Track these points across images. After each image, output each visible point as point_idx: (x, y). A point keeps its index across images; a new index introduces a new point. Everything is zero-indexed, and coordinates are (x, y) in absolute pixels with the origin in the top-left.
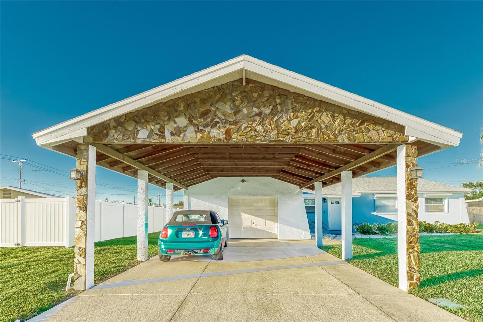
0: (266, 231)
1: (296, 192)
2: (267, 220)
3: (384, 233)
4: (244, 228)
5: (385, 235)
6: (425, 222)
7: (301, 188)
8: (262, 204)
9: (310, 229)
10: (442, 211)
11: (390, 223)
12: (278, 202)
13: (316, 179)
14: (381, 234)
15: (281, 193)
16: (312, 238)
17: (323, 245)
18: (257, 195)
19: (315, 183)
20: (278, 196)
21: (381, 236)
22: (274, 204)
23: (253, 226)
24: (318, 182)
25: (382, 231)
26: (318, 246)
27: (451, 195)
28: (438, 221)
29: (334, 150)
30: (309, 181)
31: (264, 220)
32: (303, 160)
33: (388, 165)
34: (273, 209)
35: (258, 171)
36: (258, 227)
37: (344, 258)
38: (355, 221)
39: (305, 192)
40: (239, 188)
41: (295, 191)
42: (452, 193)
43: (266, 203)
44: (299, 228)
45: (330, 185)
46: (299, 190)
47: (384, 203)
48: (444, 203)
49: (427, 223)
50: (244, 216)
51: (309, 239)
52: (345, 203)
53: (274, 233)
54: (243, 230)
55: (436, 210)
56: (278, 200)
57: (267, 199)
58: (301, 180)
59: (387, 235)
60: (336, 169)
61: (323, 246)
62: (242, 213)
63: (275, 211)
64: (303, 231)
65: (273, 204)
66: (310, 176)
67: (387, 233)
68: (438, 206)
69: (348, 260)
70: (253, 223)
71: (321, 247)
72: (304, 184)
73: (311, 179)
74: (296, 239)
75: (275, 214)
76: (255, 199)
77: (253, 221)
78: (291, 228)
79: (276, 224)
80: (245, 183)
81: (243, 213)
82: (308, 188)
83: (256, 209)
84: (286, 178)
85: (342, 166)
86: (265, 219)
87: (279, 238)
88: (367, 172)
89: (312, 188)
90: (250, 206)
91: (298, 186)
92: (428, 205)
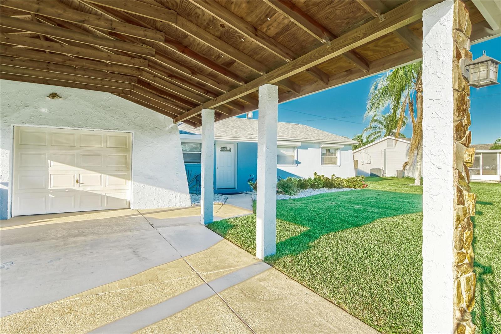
0: (107, 196)
1: (167, 129)
2: (108, 174)
3: (287, 192)
4: (54, 192)
5: (288, 194)
6: (323, 176)
7: (176, 121)
8: (100, 146)
9: (189, 189)
10: (335, 163)
11: (290, 177)
12: (133, 142)
13: (204, 104)
14: (284, 193)
15: (141, 127)
16: (193, 204)
17: (214, 220)
18: (88, 127)
19: (204, 112)
20: (133, 132)
21: (285, 196)
22: (125, 147)
23: (76, 187)
24: (207, 110)
25: (285, 189)
26: (205, 223)
27: (343, 146)
28: (334, 175)
29: (256, 29)
30: (191, 109)
31: (103, 176)
32: (183, 52)
33: (348, 78)
34: (123, 156)
35: (83, 73)
36: (88, 189)
37: (260, 254)
38: (251, 176)
39: (182, 131)
40: (44, 110)
41: (166, 127)
42: (344, 145)
43: (108, 142)
44: (171, 189)
45: (228, 117)
46: (173, 125)
47: (282, 152)
48: (336, 155)
49: (325, 177)
50: (54, 166)
51: (188, 206)
52: (267, 147)
53: (123, 198)
54: (51, 196)
55: (330, 163)
56: (133, 139)
57: (110, 136)
58: (177, 106)
59: (290, 194)
60: (245, 83)
61: (214, 223)
62: (49, 161)
63: (126, 159)
64: (178, 194)
65: (123, 147)
66: (194, 98)
67: (291, 192)
68: (331, 158)
69: (269, 260)
70: (77, 181)
71: (211, 225)
72: (181, 113)
73: (195, 105)
74: (166, 207)
75: (125, 164)
76: (83, 135)
77: (76, 177)
78: (157, 189)
79: (129, 183)
80: (57, 101)
81: (52, 162)
82: (187, 122)
83: (83, 155)
84: (149, 100)
85: (261, 73)
86: (104, 173)
87: (132, 209)
88: (301, 93)
89: (196, 122)
90: (72, 147)
91: (172, 119)
92: (324, 157)
